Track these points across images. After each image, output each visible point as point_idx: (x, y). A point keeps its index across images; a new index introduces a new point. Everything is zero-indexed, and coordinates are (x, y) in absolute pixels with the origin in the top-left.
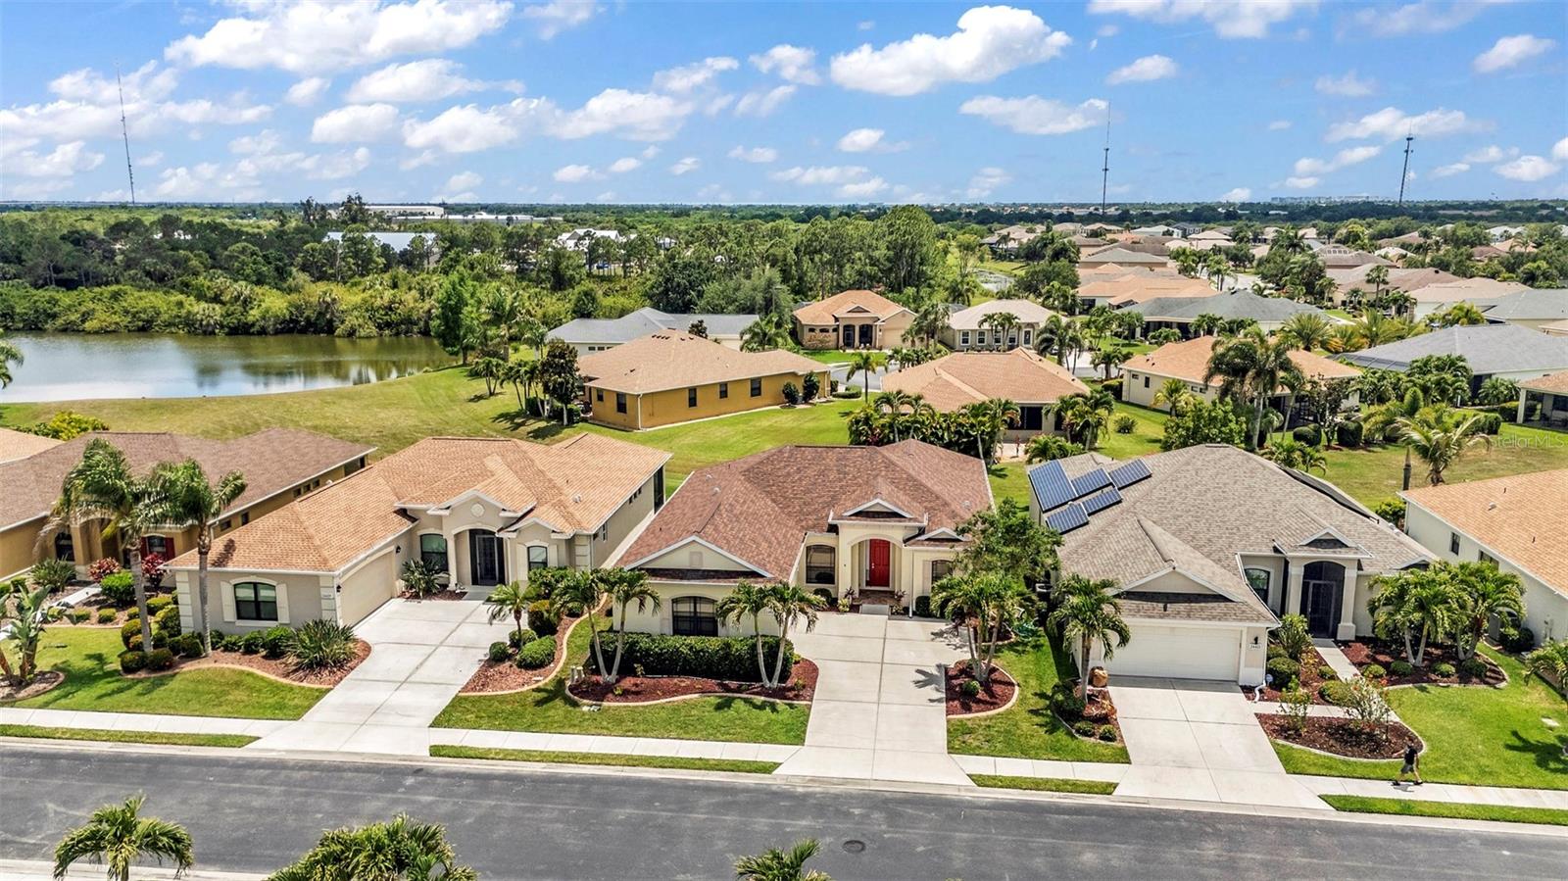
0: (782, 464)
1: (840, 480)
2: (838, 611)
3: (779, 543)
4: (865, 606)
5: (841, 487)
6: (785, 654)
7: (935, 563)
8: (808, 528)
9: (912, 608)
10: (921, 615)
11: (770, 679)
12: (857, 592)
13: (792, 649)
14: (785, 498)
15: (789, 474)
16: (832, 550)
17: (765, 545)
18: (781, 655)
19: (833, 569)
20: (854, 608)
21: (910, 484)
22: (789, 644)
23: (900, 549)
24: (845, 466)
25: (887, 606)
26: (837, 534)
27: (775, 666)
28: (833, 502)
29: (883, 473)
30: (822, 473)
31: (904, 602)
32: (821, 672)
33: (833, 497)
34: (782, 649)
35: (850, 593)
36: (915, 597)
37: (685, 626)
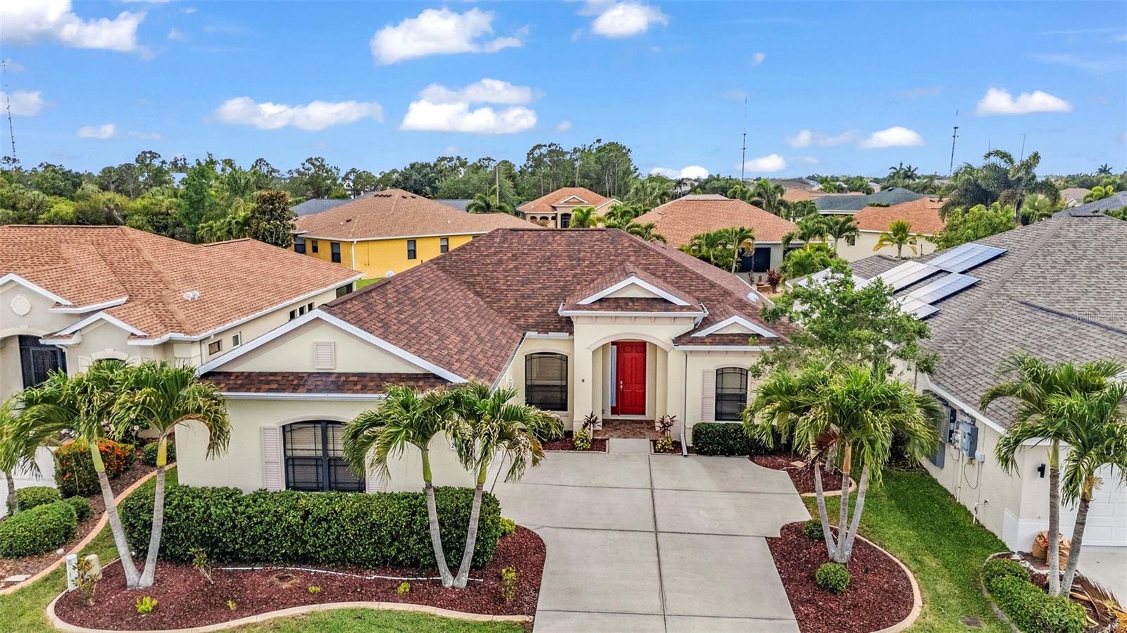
0: (493, 250)
1: (573, 268)
2: (574, 448)
3: (481, 340)
4: (615, 443)
5: (574, 276)
6: (482, 520)
7: (720, 373)
8: (528, 328)
9: (687, 441)
10: (700, 452)
11: (454, 570)
12: (600, 419)
13: (497, 511)
14: (494, 290)
15: (500, 262)
16: (564, 359)
17: (455, 338)
18: (474, 525)
19: (564, 389)
20: (598, 445)
21: (671, 270)
22: (490, 502)
23: (666, 353)
24: (579, 251)
25: (647, 441)
26: (571, 333)
27: (463, 545)
28: (565, 293)
29: (632, 259)
30: (546, 260)
31: (673, 433)
32: (548, 550)
33: (563, 288)
34: (475, 513)
35: (591, 421)
36: (690, 425)
37: (307, 474)
